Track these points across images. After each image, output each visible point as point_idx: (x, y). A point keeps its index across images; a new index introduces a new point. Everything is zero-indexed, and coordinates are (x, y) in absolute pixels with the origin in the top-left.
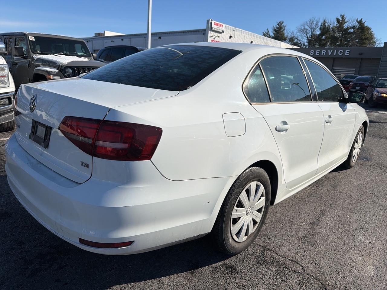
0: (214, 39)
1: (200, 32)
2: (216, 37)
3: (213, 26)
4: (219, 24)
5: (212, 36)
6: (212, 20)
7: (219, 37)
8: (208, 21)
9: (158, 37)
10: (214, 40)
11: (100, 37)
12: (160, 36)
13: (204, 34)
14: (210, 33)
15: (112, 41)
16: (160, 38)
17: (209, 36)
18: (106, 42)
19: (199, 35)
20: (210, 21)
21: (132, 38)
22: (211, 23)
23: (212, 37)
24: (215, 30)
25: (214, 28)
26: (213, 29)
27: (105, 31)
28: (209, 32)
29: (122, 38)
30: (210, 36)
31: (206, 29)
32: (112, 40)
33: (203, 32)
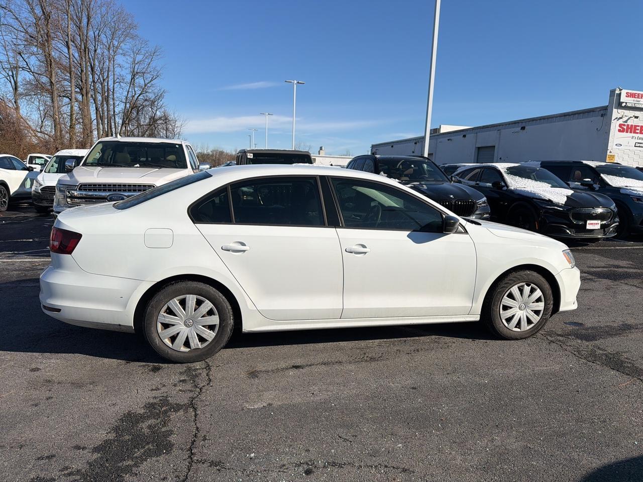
0: (626, 122)
1: (597, 112)
2: (631, 117)
3: (623, 99)
4: (639, 94)
5: (621, 116)
6: (620, 90)
7: (636, 117)
8: (613, 92)
9: (520, 128)
10: (626, 124)
11: (436, 134)
12: (523, 125)
13: (602, 115)
14: (616, 113)
15: (448, 140)
16: (523, 128)
17: (613, 118)
18: (440, 142)
19: (591, 119)
20: (617, 92)
21: (479, 132)
22: (620, 95)
23: (621, 118)
24: (629, 105)
25: (626, 103)
26: (624, 105)
27: (442, 126)
28: (615, 110)
29: (464, 133)
30: (616, 118)
31: (607, 106)
32: (449, 138)
33: (602, 112)
